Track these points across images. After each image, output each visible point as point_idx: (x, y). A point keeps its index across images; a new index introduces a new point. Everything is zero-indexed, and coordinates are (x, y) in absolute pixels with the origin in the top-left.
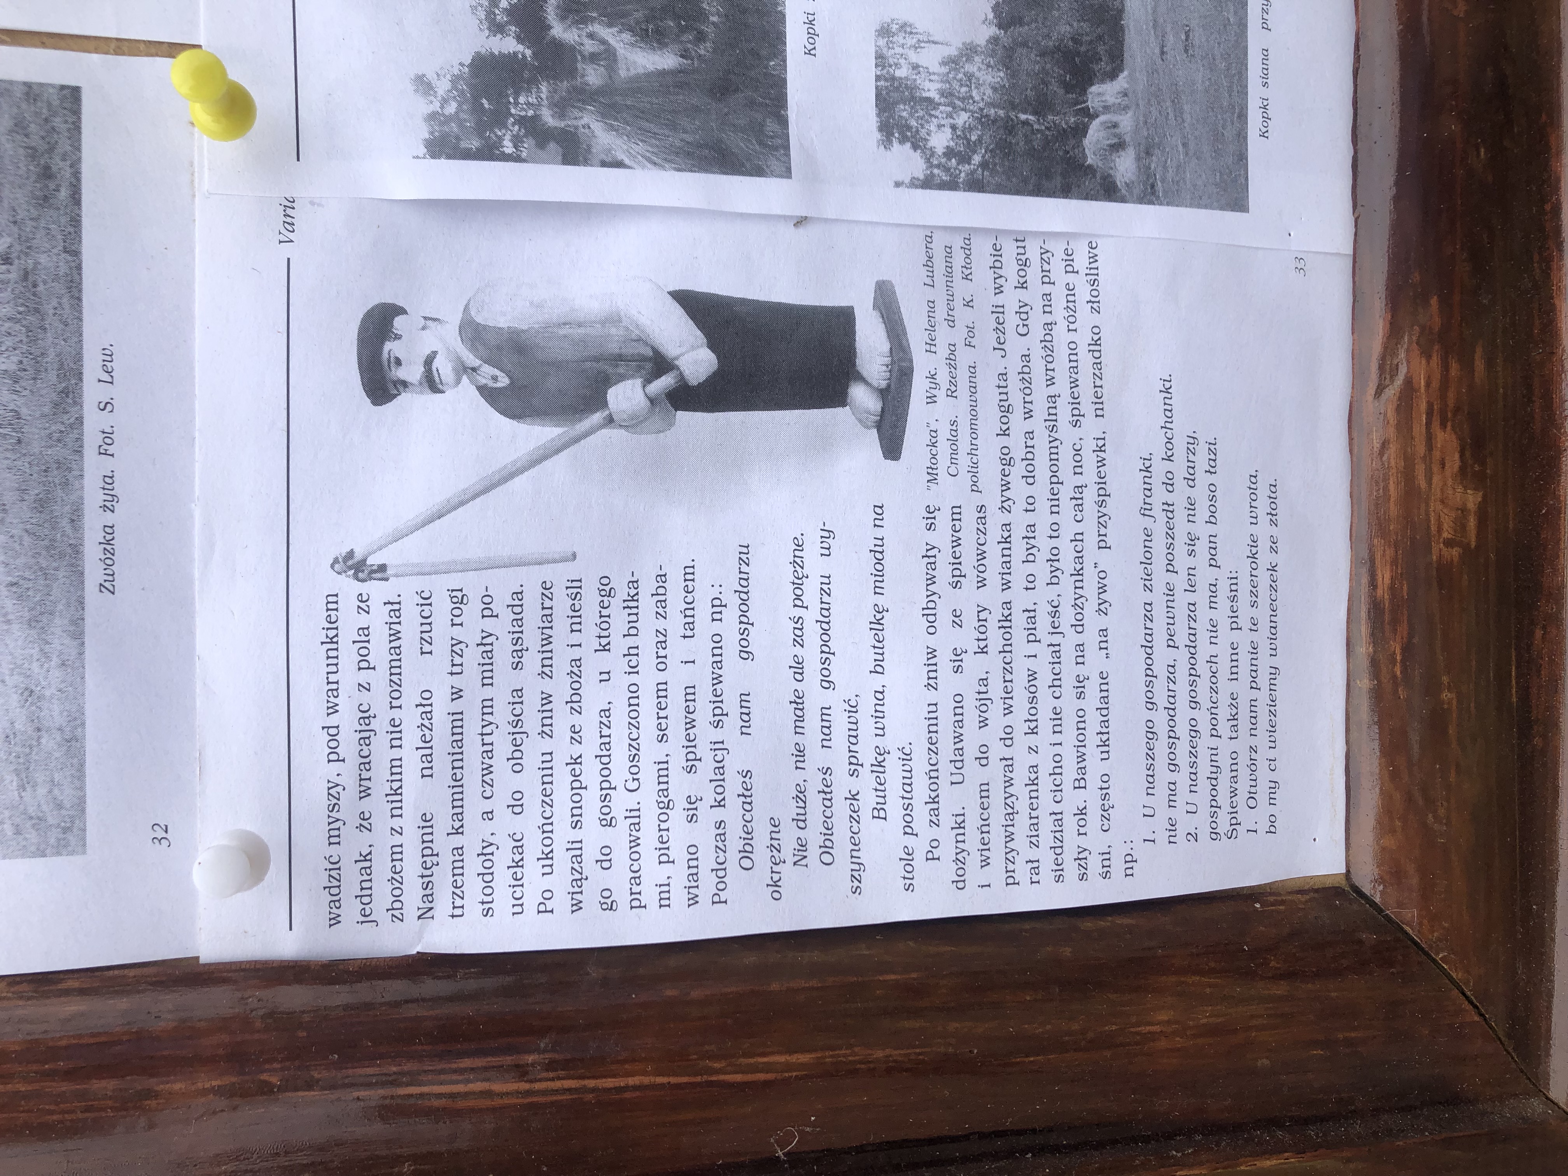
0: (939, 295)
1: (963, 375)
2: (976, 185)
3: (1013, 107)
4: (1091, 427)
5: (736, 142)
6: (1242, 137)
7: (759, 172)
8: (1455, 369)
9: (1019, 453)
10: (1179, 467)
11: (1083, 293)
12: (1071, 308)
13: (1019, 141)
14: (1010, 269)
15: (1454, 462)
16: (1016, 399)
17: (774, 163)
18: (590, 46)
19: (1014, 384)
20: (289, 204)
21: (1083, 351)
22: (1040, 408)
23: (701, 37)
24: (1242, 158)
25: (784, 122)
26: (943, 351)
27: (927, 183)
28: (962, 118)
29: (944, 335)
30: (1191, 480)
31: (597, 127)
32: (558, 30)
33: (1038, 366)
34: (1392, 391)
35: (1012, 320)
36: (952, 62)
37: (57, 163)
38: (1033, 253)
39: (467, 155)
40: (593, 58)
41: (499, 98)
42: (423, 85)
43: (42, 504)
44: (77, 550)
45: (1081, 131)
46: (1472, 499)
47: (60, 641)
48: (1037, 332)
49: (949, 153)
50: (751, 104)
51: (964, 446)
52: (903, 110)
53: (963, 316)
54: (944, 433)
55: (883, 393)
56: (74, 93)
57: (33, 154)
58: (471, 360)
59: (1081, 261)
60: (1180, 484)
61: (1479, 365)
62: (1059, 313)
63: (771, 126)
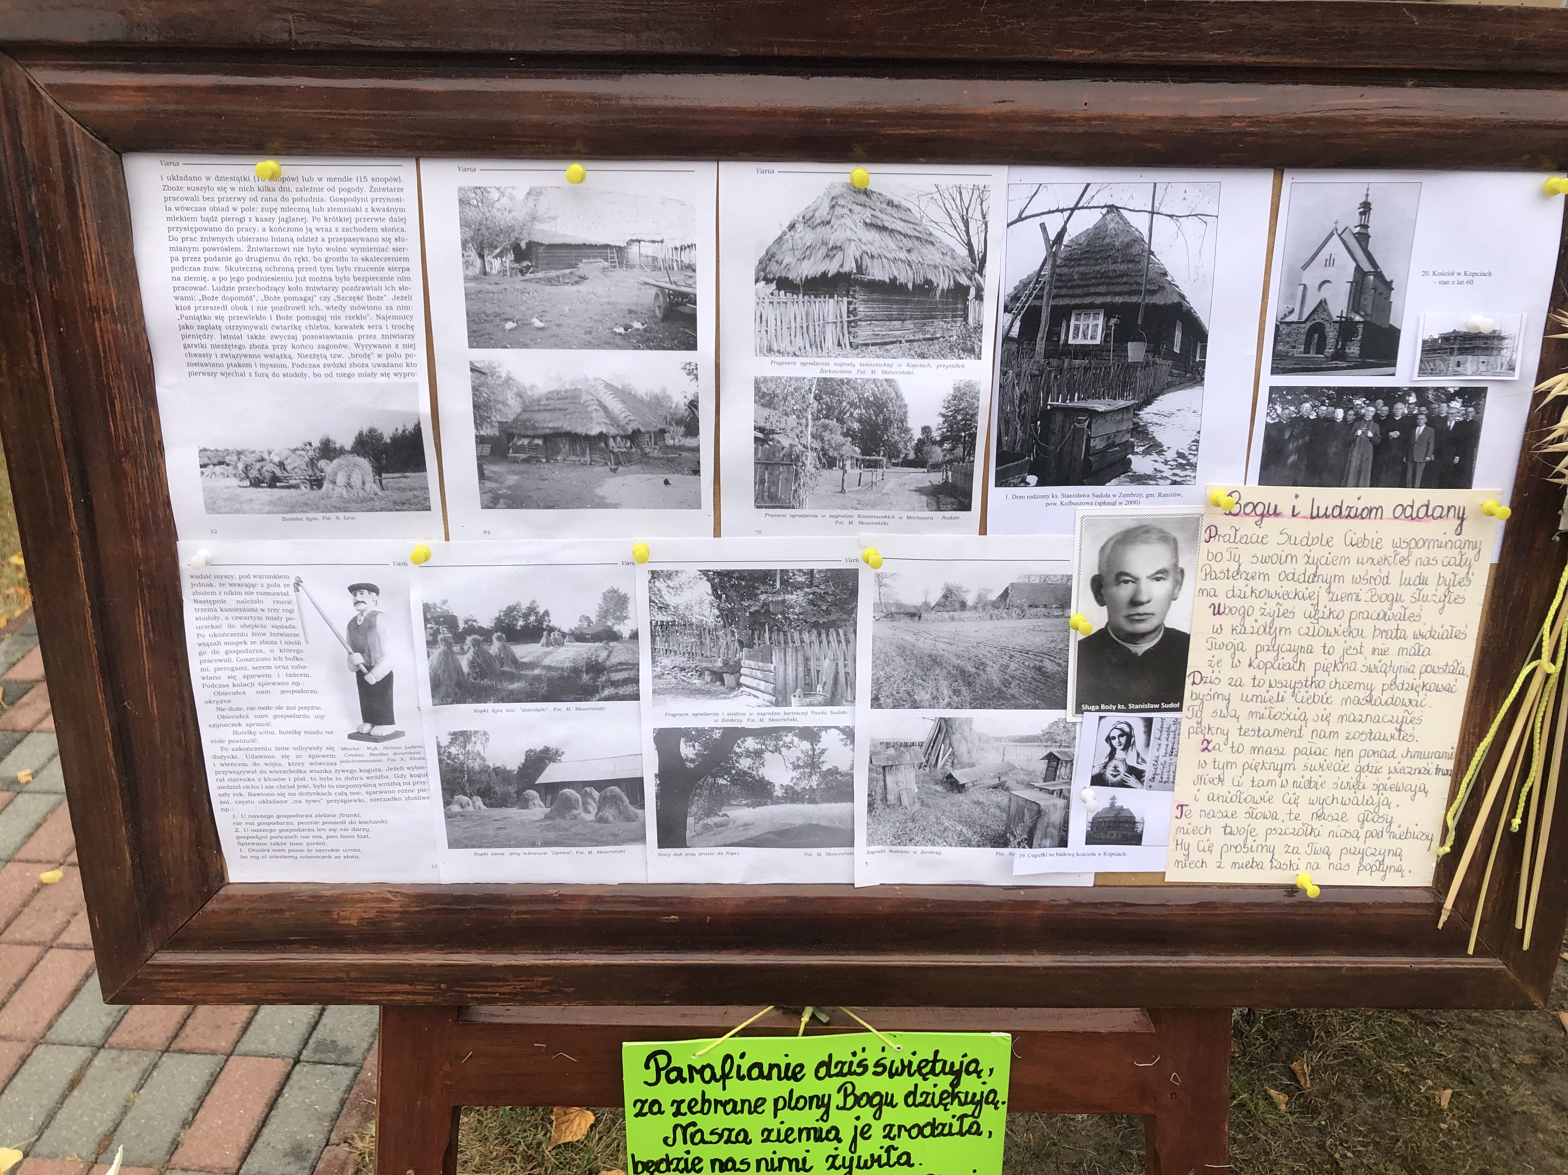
0: (403, 750)
1: (378, 758)
2: (441, 761)
3: (469, 773)
4: (367, 798)
5: (442, 690)
6: (474, 847)
7: (433, 696)
8: (396, 916)
9: (355, 775)
10: (358, 826)
11: (412, 795)
12: (406, 791)
13: (457, 775)
14: (416, 772)
15: (365, 916)
16: (372, 774)
17: (436, 701)
18: (466, 648)
19: (378, 774)
20: (405, 564)
21: (392, 795)
22: (370, 782)
23: (475, 679)
24: (466, 847)
25: (452, 703)
26: (385, 752)
27: (439, 746)
28: (461, 757)
29: (390, 752)
30: (354, 829)
31: (440, 650)
32: (469, 639)
33: (385, 781)
34: (389, 896)
35: (400, 773)
36: (479, 754)
37: (406, 506)
38: (423, 779)
39: (425, 614)
40: (462, 649)
41: (444, 623)
42: (445, 602)
43: (306, 504)
44: (294, 512)
45: (465, 794)
46: (354, 922)
47: (267, 509)
48: (397, 781)
49: (450, 753)
50: (456, 694)
51: (355, 758)
52: (461, 739)
53: (398, 758)
54: (358, 752)
55: (369, 734)
56: (428, 509)
57: (408, 500)
58: (365, 614)
59: (422, 794)
60: (353, 826)
61: (398, 924)
62: (404, 787)
63: (450, 700)
